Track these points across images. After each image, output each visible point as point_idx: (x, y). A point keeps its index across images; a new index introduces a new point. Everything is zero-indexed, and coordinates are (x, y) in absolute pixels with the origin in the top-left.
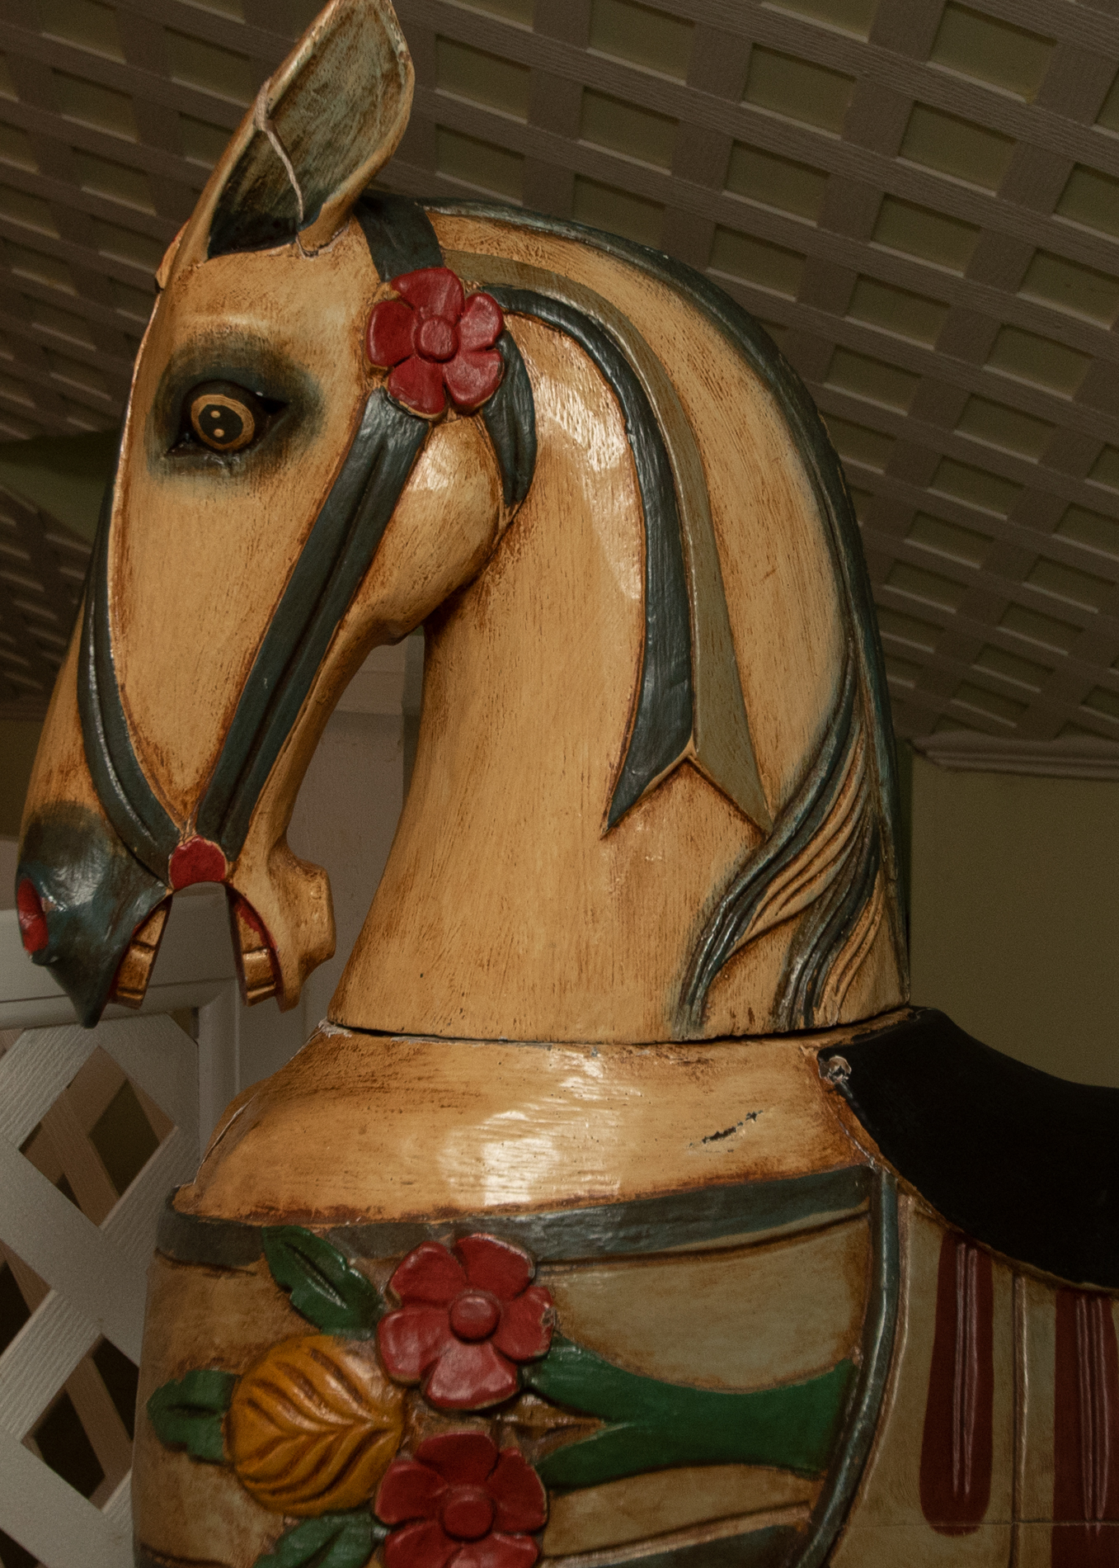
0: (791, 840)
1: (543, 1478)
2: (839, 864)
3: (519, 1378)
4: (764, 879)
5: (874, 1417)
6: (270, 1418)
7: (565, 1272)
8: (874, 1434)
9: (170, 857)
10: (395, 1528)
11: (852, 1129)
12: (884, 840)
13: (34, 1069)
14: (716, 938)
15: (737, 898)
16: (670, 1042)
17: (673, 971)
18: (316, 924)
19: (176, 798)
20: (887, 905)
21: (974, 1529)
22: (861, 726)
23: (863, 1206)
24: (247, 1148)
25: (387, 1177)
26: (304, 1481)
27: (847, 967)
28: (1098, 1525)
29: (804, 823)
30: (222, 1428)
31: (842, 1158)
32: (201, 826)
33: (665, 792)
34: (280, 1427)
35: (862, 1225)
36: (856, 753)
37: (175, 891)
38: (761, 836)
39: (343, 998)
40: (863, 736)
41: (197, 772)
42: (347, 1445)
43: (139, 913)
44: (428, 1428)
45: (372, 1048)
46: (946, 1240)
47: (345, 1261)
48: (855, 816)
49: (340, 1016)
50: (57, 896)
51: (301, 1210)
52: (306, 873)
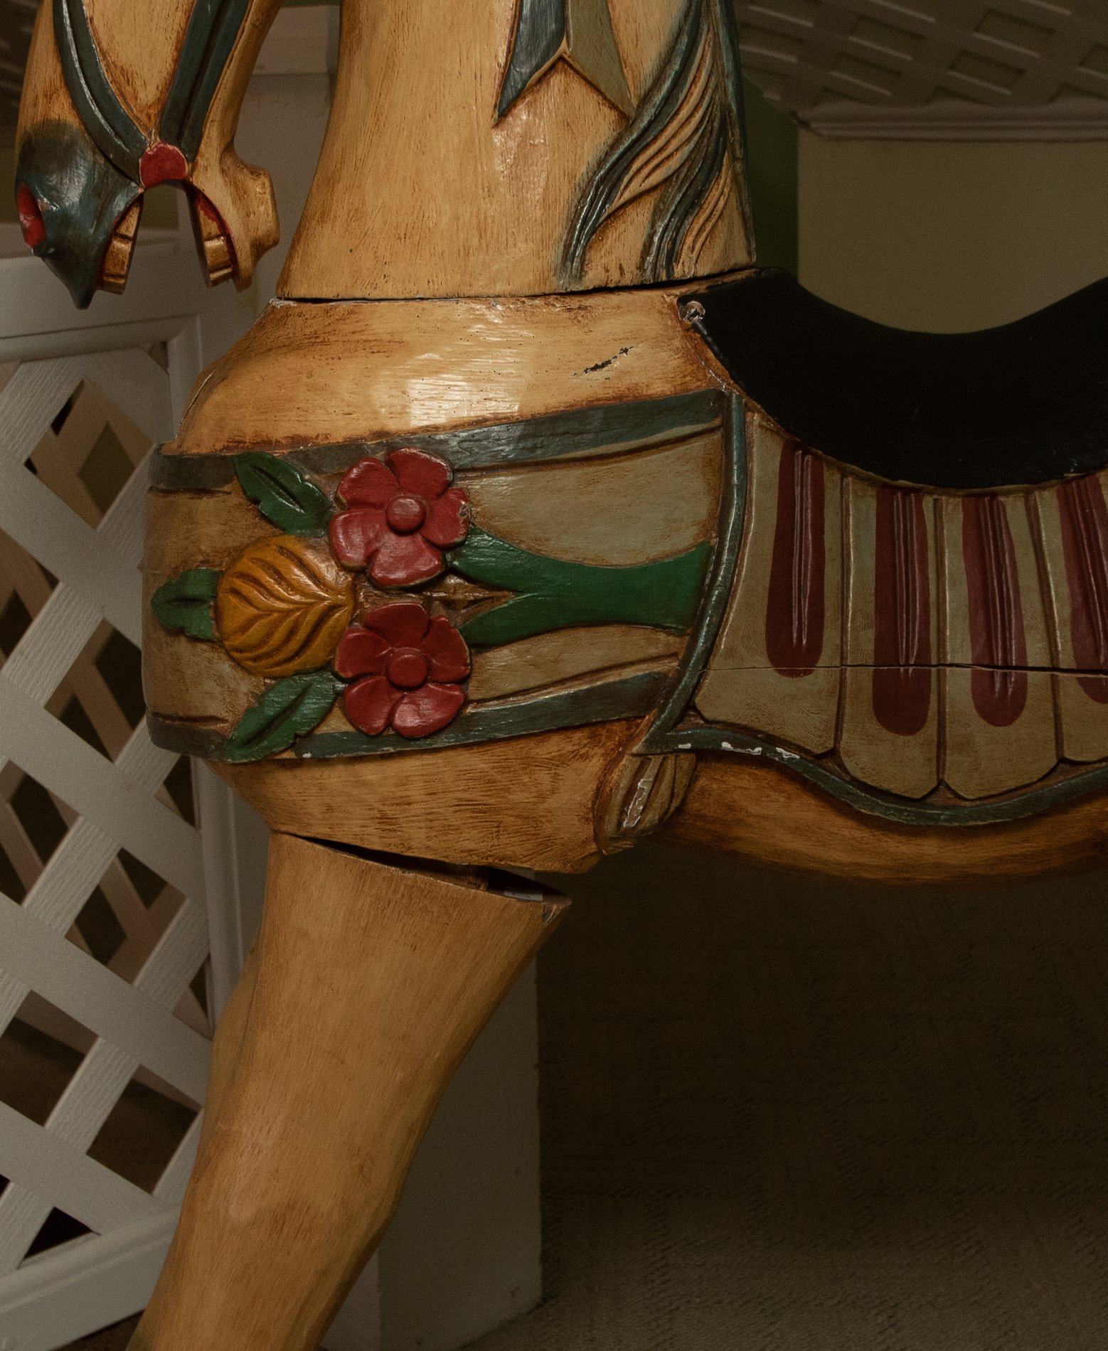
0: (651, 123)
1: (466, 638)
2: (692, 144)
3: (444, 561)
4: (629, 156)
5: (728, 585)
6: (249, 602)
7: (477, 477)
8: (728, 599)
9: (140, 160)
10: (351, 682)
11: (707, 360)
12: (731, 124)
13: (32, 397)
14: (590, 206)
15: (607, 173)
16: (555, 294)
17: (556, 235)
18: (264, 216)
19: (141, 112)
20: (735, 179)
21: (810, 672)
22: (709, 28)
23: (717, 422)
24: (217, 397)
25: (331, 410)
26: (279, 649)
27: (701, 230)
28: (911, 669)
29: (662, 108)
30: (211, 614)
31: (699, 383)
32: (164, 134)
33: (545, 85)
34: (258, 608)
35: (717, 436)
36: (704, 49)
37: (145, 190)
38: (626, 121)
39: (289, 276)
40: (710, 35)
41: (157, 88)
42: (311, 618)
43: (118, 209)
44: (373, 603)
45: (313, 313)
46: (785, 448)
47: (301, 477)
48: (705, 104)
49: (286, 290)
50: (51, 199)
51: (264, 441)
52: (252, 173)
